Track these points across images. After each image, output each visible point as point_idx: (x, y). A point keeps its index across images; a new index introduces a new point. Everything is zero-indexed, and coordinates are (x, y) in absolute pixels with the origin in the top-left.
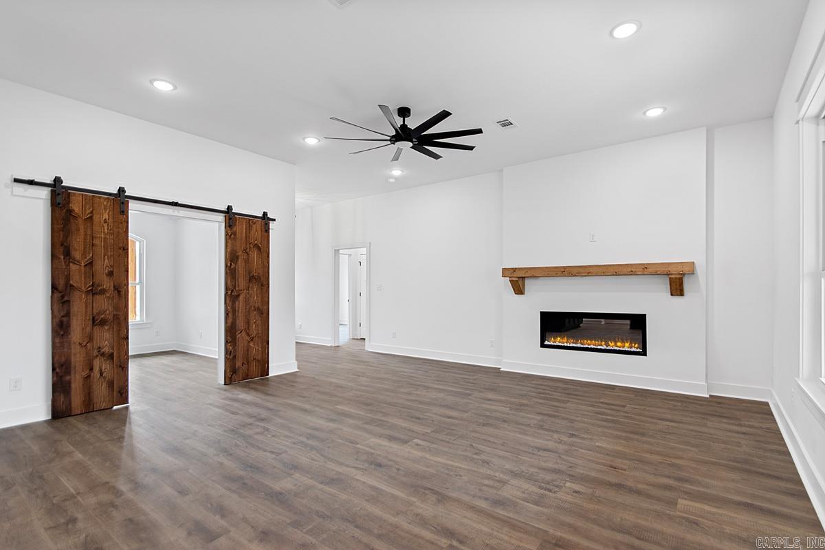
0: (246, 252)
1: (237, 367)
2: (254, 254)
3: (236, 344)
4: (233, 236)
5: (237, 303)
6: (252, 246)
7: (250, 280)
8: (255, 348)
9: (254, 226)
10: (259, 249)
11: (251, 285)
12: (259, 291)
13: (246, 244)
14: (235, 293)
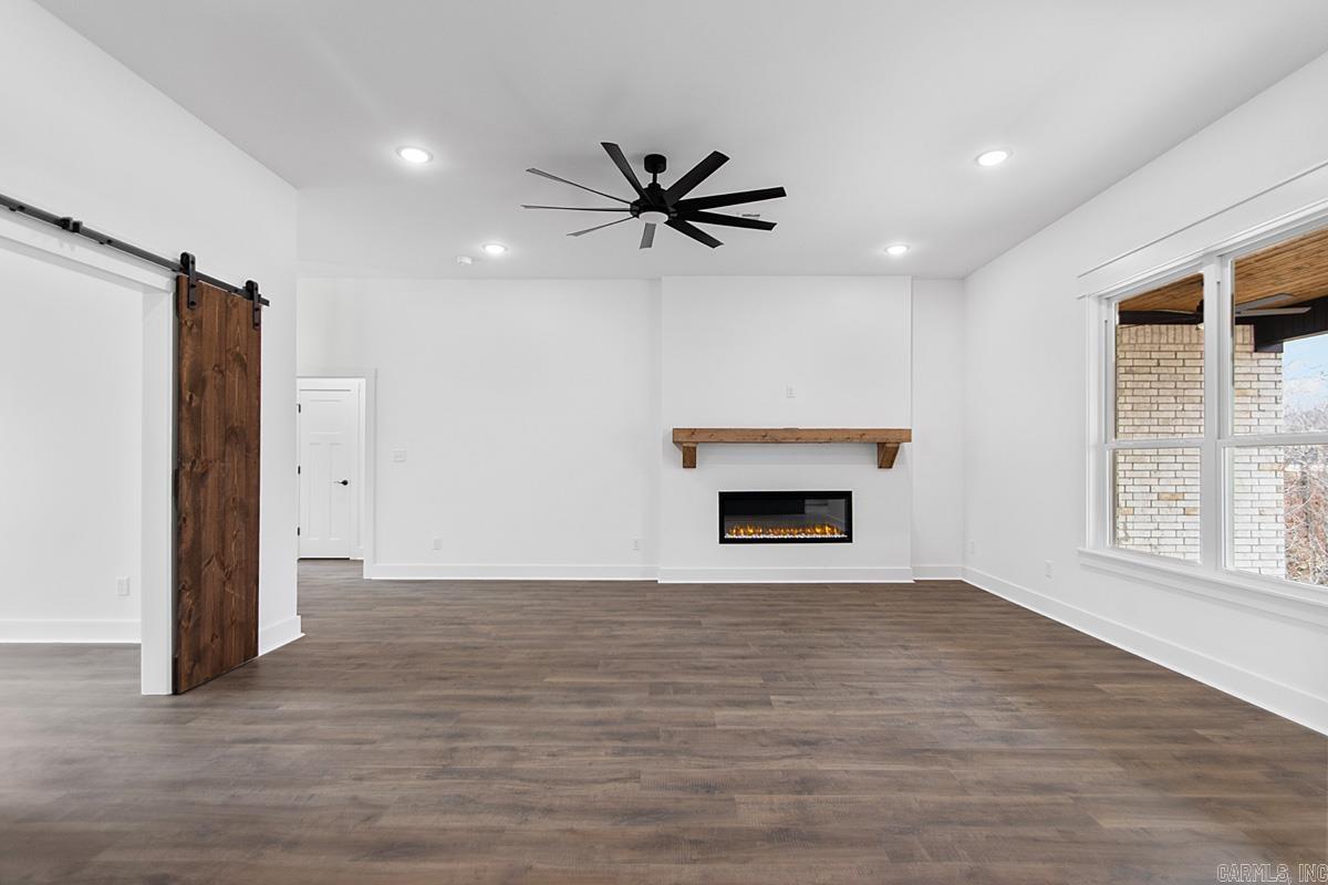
0: (221, 372)
1: (201, 647)
2: (235, 377)
3: (199, 590)
4: (195, 330)
5: (202, 490)
6: (231, 358)
7: (227, 439)
8: (235, 594)
9: (235, 311)
10: (244, 366)
11: (228, 448)
12: (243, 464)
13: (221, 352)
14: (198, 469)
